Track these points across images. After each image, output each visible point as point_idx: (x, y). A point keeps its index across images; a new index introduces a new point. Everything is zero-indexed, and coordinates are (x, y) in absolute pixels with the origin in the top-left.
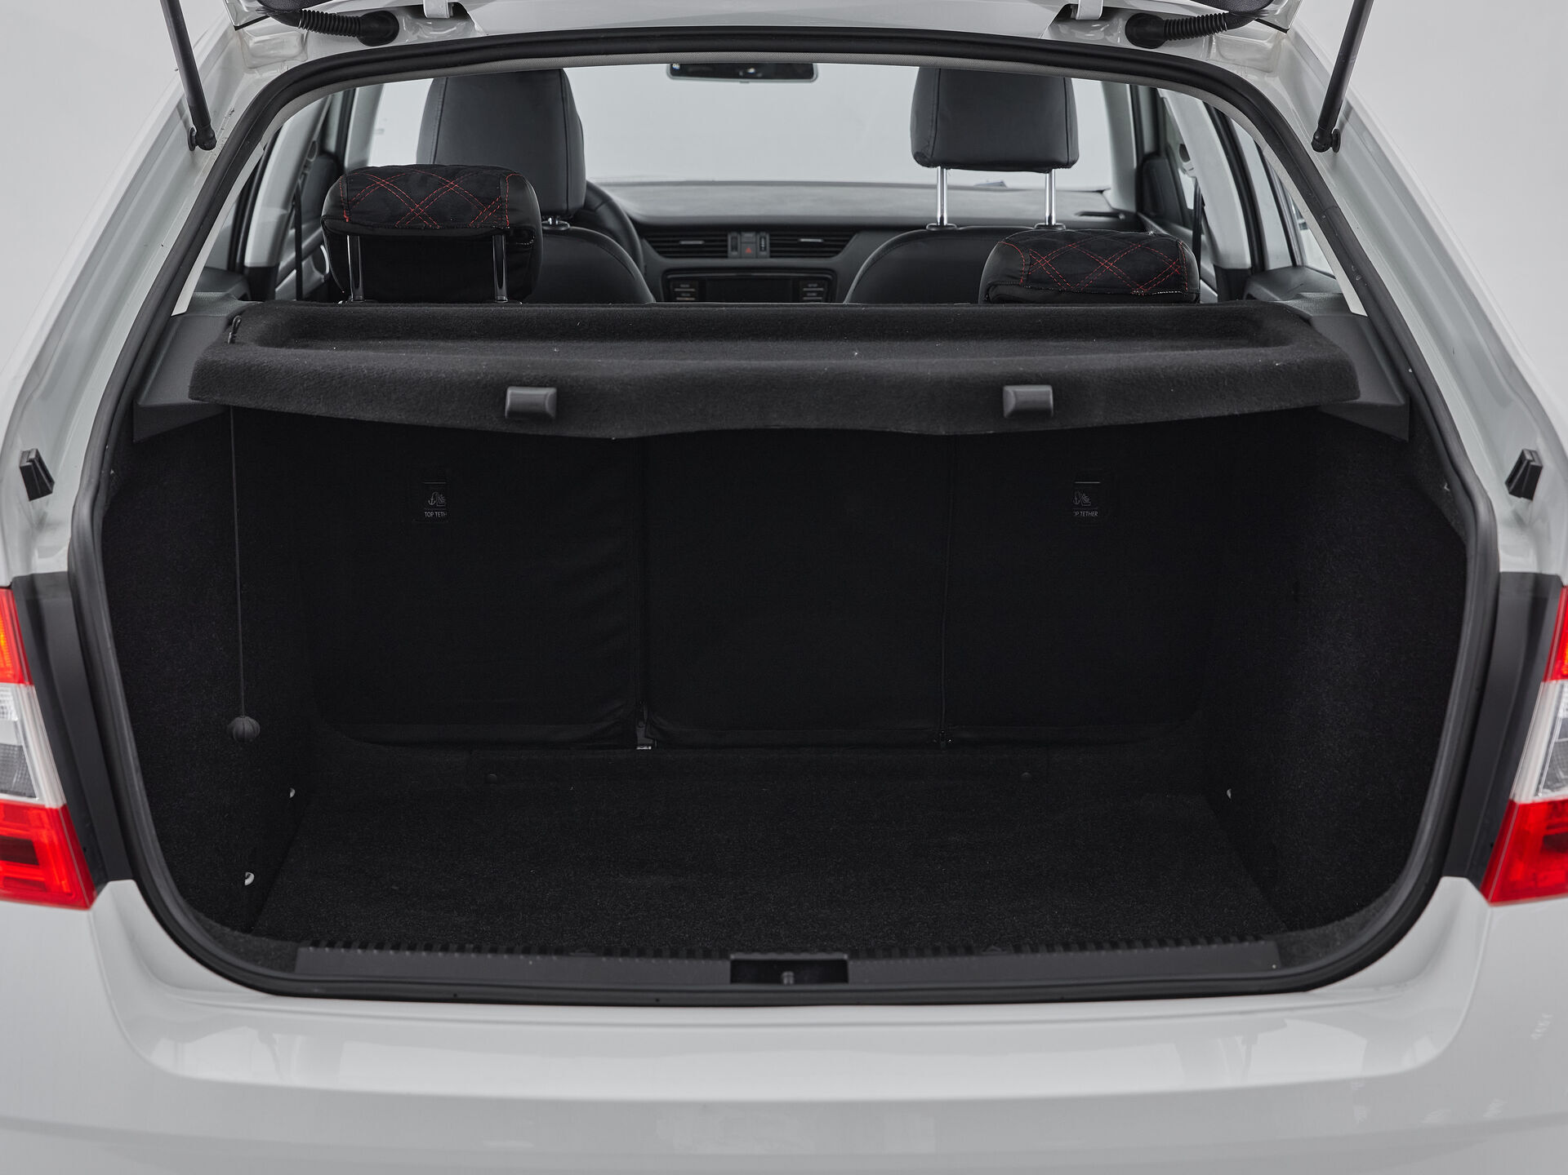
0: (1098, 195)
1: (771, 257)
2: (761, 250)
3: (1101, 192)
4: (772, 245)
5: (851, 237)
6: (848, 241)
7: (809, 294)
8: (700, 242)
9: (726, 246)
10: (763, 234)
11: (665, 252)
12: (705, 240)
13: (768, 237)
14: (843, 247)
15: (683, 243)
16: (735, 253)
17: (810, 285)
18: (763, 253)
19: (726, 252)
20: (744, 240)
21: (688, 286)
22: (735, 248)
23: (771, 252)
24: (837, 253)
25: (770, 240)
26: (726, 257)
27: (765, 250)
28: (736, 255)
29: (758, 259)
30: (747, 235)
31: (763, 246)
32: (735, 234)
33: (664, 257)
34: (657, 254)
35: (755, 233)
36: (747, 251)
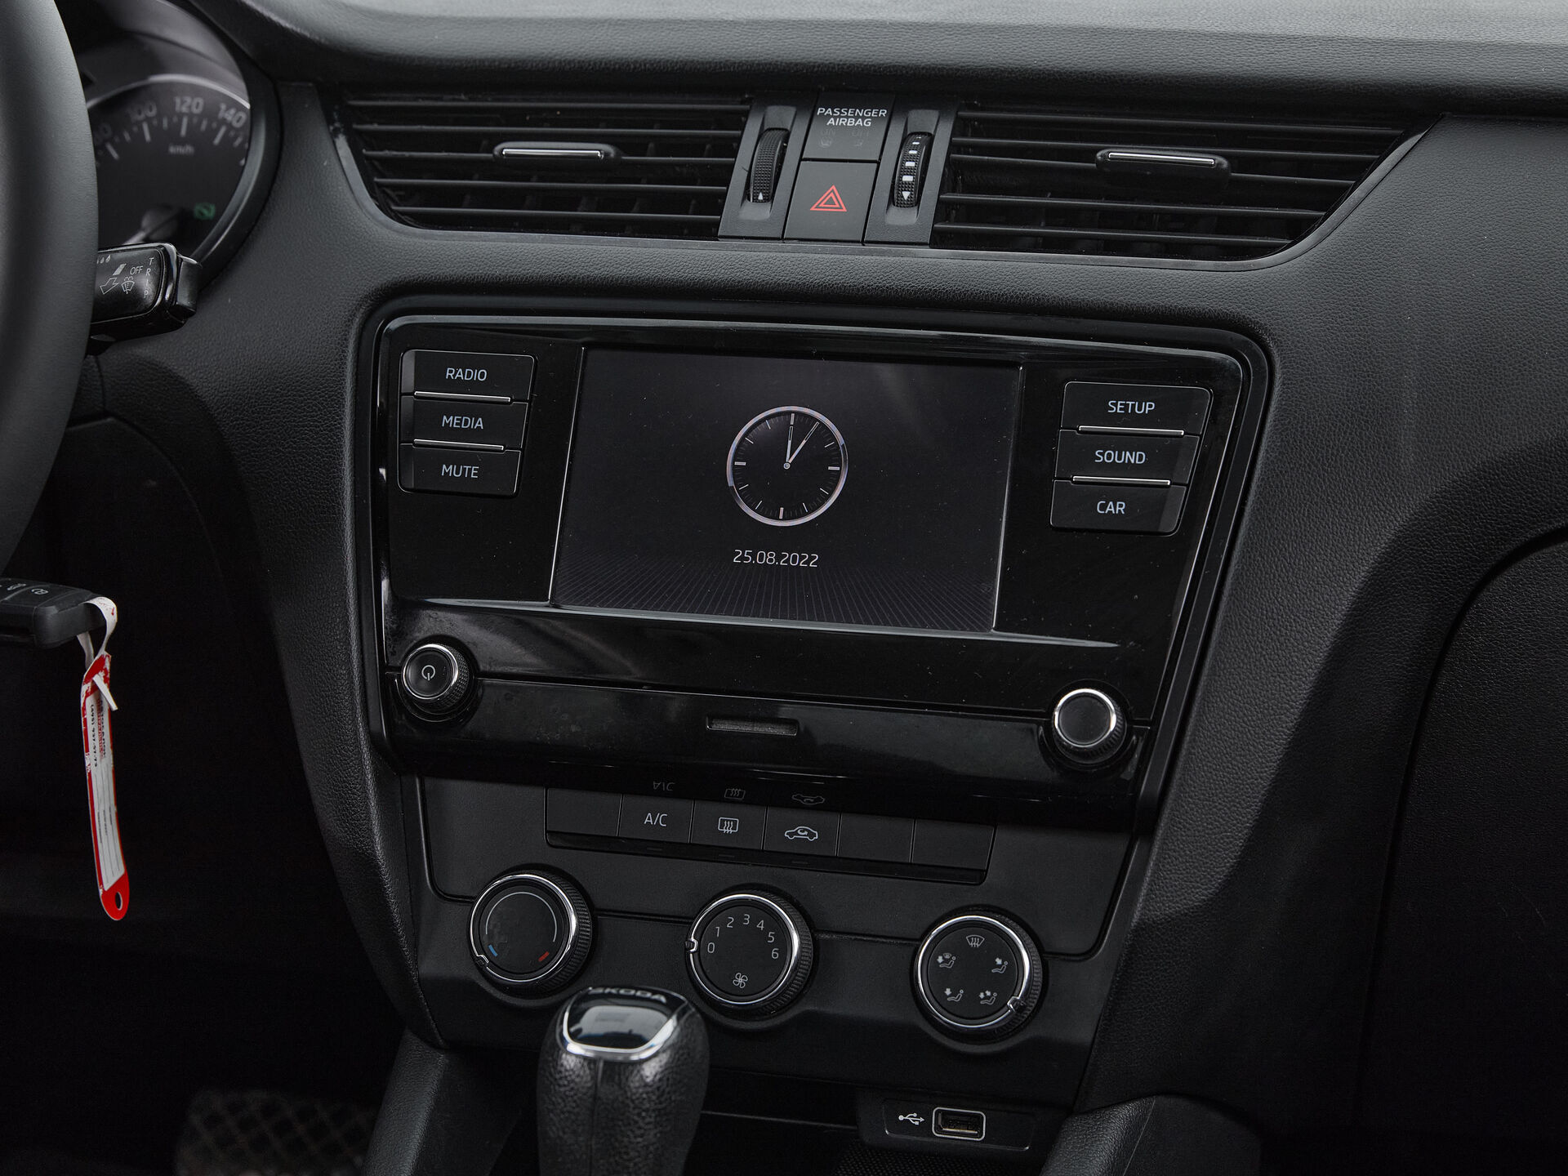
1: (939, 240)
2: (894, 200)
4: (954, 174)
5: (1385, 147)
6: (1361, 171)
7: (1101, 457)
8: (596, 150)
9: (723, 175)
10: (924, 119)
11: (455, 197)
12: (616, 140)
13: (943, 136)
14: (1329, 200)
15: (510, 149)
16: (756, 214)
17: (1117, 407)
18: (903, 219)
19: (716, 204)
20: (821, 146)
21: (480, 375)
22: (765, 185)
23: (944, 210)
24: (1296, 231)
25: (953, 147)
26: (708, 232)
27: (916, 202)
28: (764, 223)
29: (868, 247)
30: (841, 122)
31: (907, 178)
32: (781, 115)
33: (398, 217)
34: (371, 205)
35: (883, 113)
36: (821, 205)
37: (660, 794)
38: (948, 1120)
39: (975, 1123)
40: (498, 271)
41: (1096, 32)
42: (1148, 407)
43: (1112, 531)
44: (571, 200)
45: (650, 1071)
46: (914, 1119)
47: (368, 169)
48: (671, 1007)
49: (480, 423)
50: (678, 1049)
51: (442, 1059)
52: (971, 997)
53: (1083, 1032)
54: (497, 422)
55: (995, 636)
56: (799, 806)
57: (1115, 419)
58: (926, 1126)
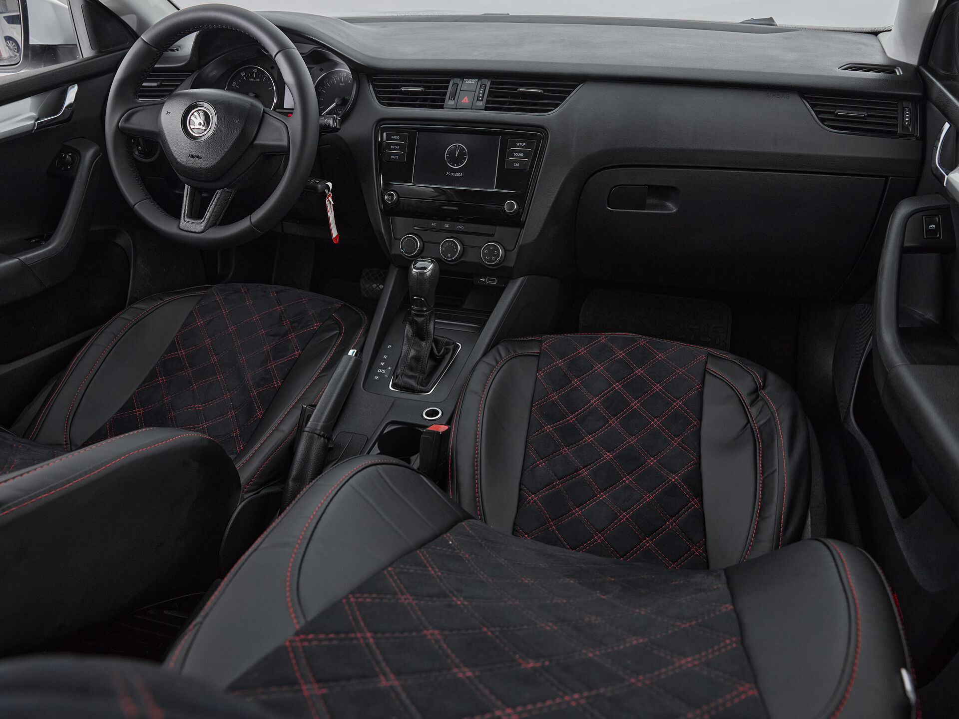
0: (873, 37)
1: (486, 109)
2: (478, 100)
3: (876, 33)
4: (491, 94)
5: (575, 87)
6: (569, 93)
7: (515, 154)
8: (420, 89)
9: (445, 94)
10: (485, 82)
11: (393, 99)
12: (424, 87)
13: (488, 84)
14: (563, 99)
15: (403, 89)
16: (452, 102)
17: (518, 144)
18: (480, 104)
19: (443, 101)
20: (464, 88)
21: (398, 138)
22: (453, 97)
23: (488, 102)
24: (557, 105)
25: (490, 88)
26: (442, 107)
27: (482, 100)
28: (452, 105)
29: (473, 110)
30: (469, 82)
31: (481, 95)
32: (457, 80)
33: (382, 104)
34: (377, 101)
35: (477, 80)
36: (463, 101)
37: (435, 219)
38: (489, 280)
39: (494, 280)
40: (401, 116)
41: (520, 62)
42: (524, 144)
43: (517, 170)
44: (416, 100)
45: (428, 274)
46: (483, 280)
47: (376, 92)
48: (432, 262)
49: (398, 147)
50: (433, 270)
51: (397, 269)
52: (491, 258)
53: (512, 264)
54: (402, 147)
55: (494, 190)
56: (460, 222)
57: (518, 147)
58: (485, 281)
